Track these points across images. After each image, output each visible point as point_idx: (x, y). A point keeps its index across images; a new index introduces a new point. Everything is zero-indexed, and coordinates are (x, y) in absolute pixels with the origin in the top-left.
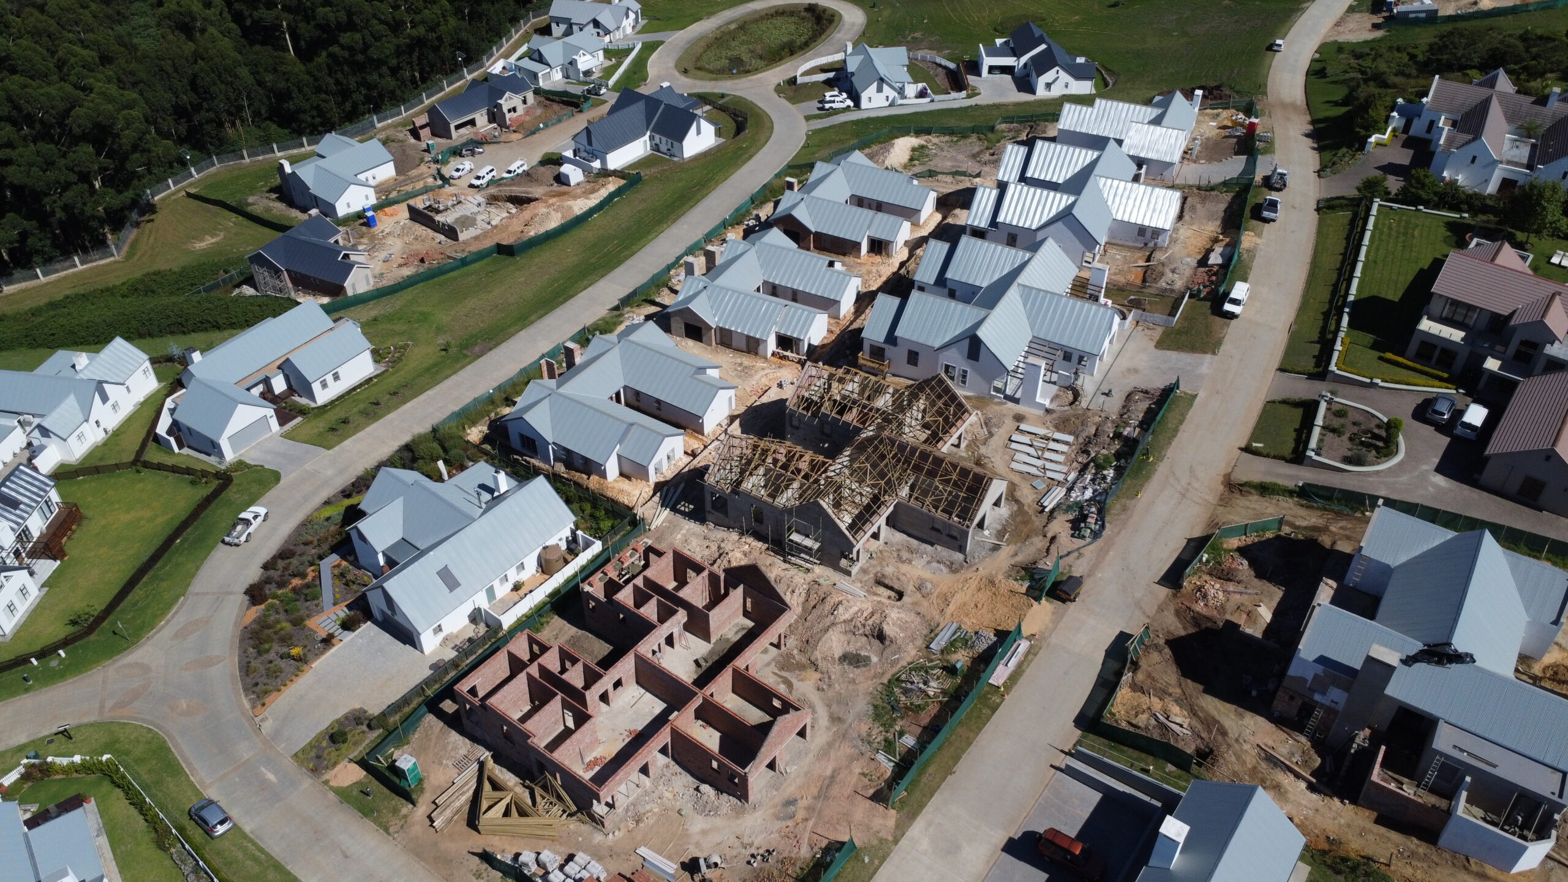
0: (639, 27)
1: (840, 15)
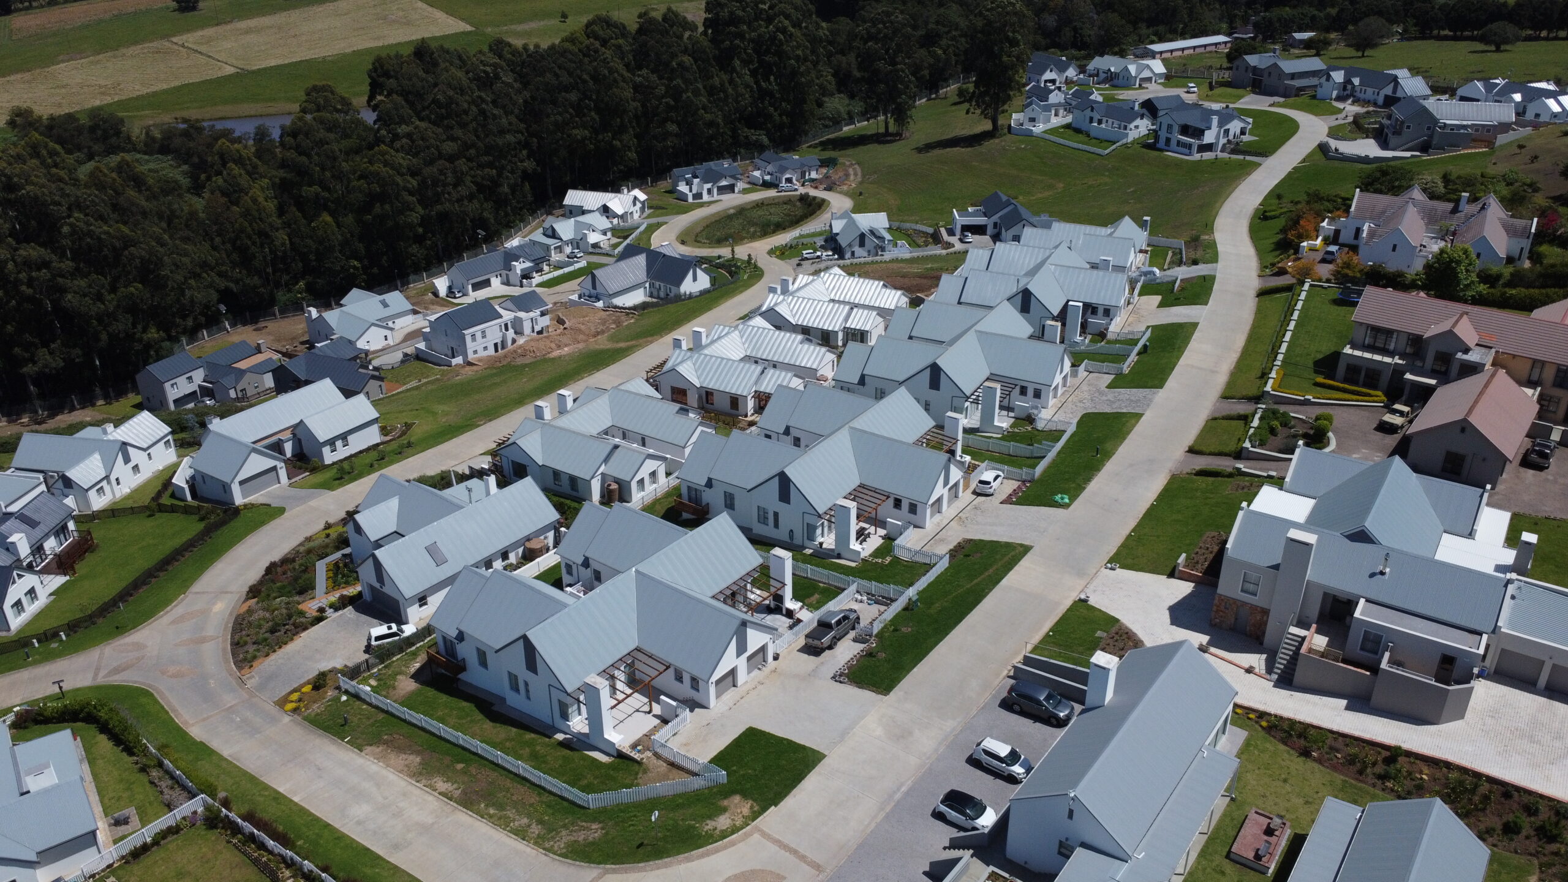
0: (645, 215)
1: (829, 203)
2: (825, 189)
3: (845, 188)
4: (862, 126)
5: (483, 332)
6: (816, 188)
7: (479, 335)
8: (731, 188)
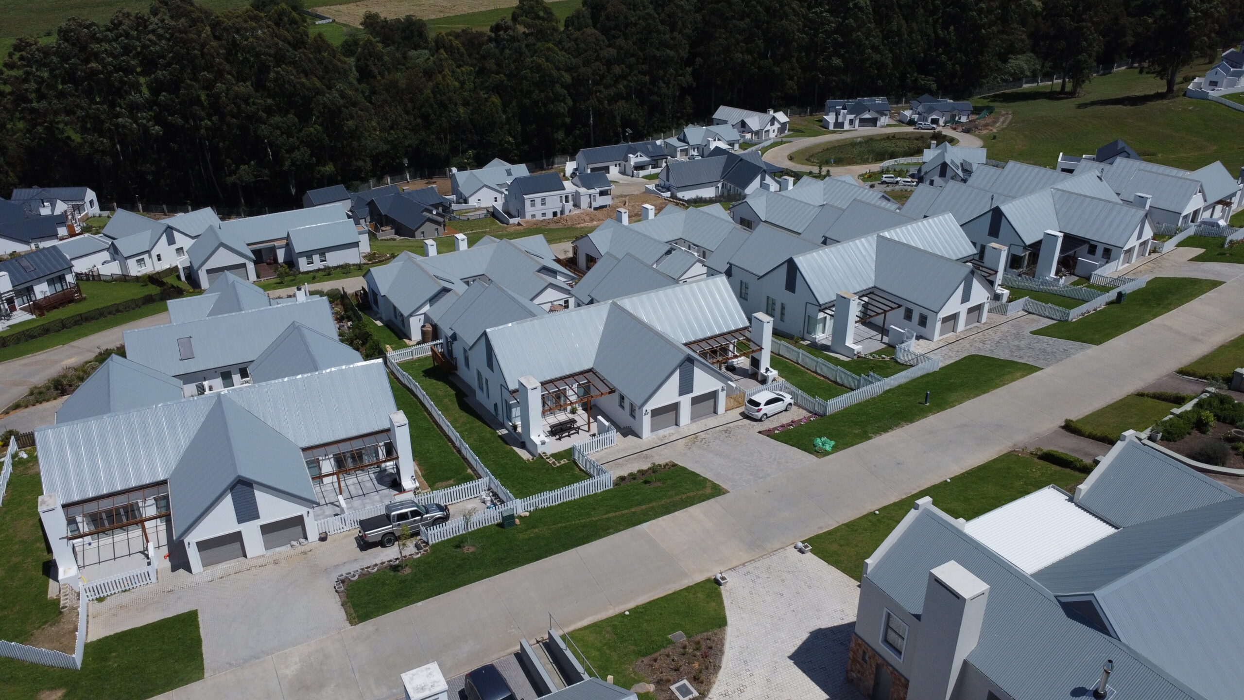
2: (963, 131)
3: (984, 132)
4: (1044, 85)
5: (543, 200)
6: (955, 129)
7: (538, 202)
8: (873, 122)
